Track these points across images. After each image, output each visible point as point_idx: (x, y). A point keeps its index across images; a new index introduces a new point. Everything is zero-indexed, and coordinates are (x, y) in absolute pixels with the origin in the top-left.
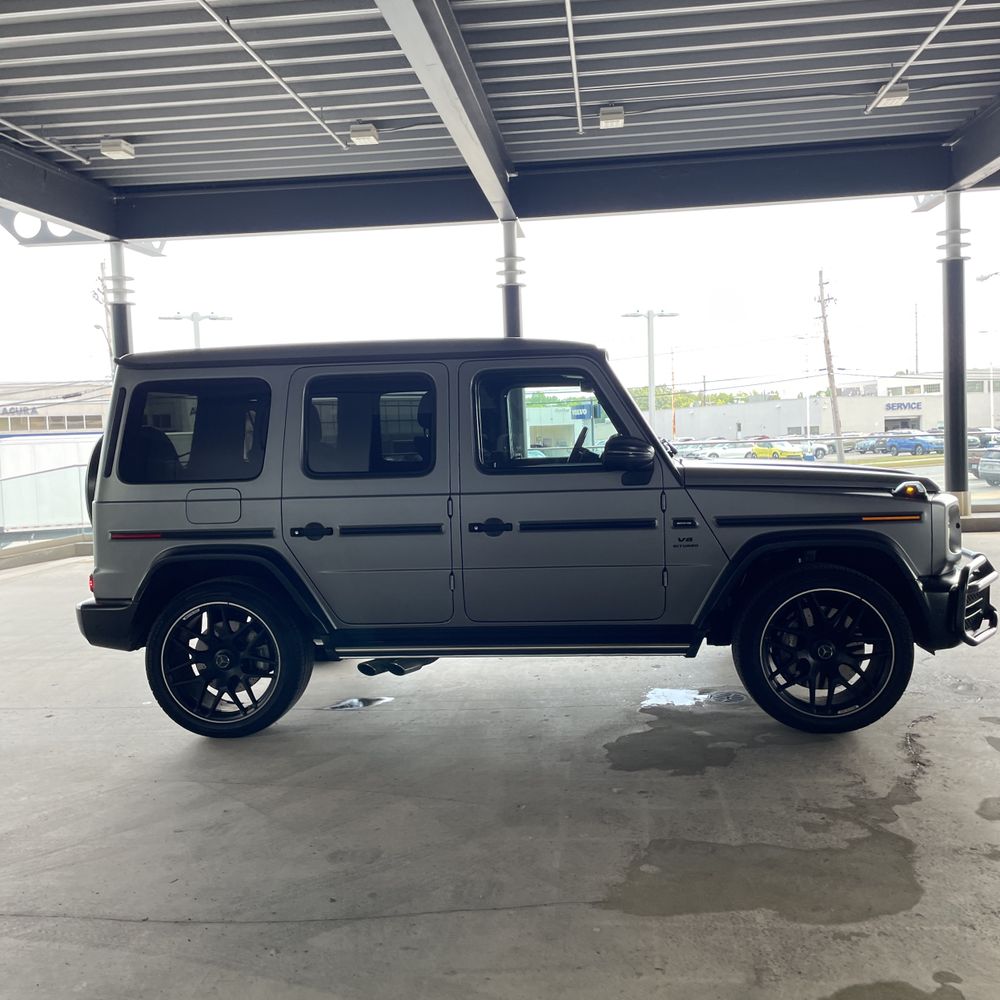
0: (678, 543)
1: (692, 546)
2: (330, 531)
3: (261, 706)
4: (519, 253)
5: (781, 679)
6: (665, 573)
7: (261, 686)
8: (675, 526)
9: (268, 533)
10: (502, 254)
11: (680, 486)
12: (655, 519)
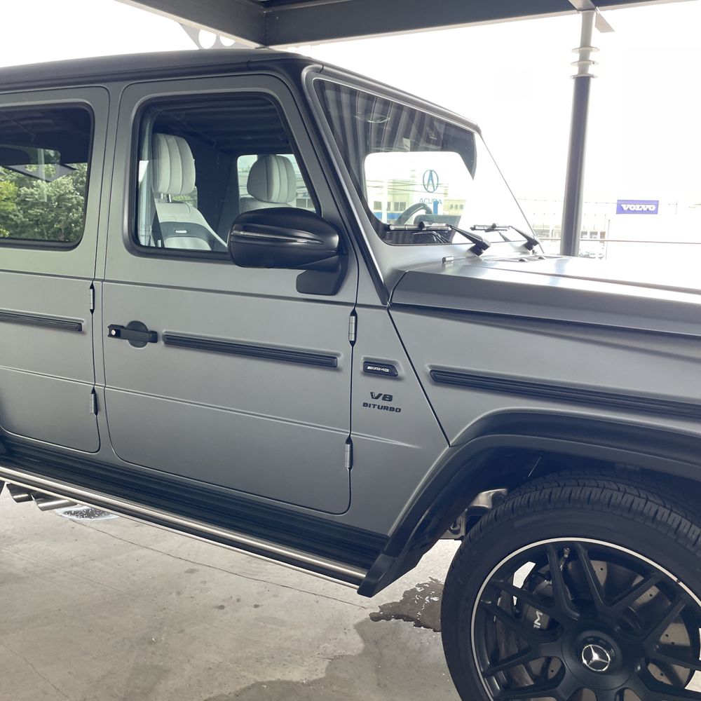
0: (371, 401)
1: (392, 409)
8: (367, 372)
11: (381, 304)
12: (338, 355)
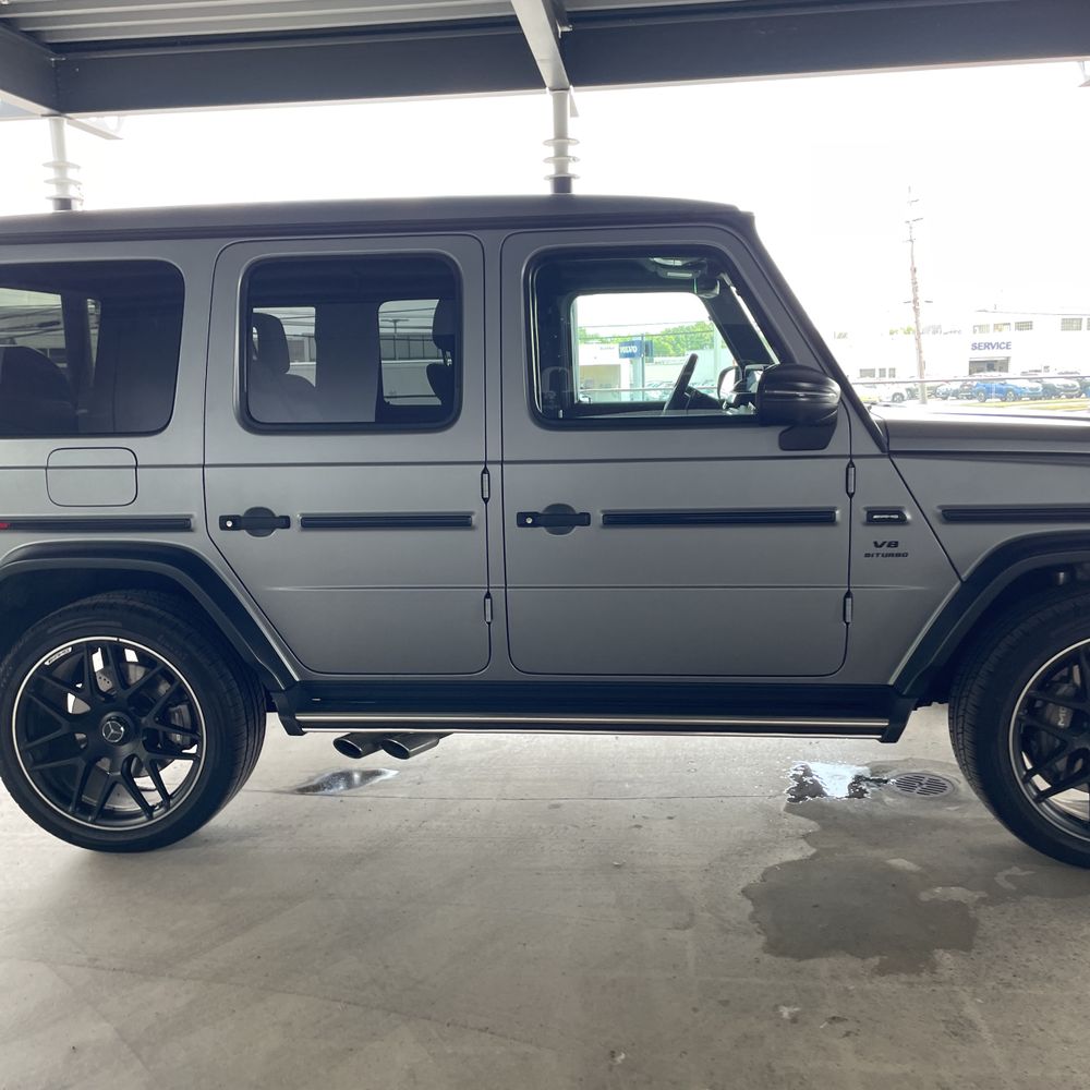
0: (875, 550)
1: (898, 555)
2: (285, 522)
3: (175, 805)
4: (571, 133)
5: (1041, 783)
6: (849, 600)
7: (176, 773)
8: (870, 521)
9: (182, 524)
10: (551, 135)
11: (880, 453)
12: (835, 509)
